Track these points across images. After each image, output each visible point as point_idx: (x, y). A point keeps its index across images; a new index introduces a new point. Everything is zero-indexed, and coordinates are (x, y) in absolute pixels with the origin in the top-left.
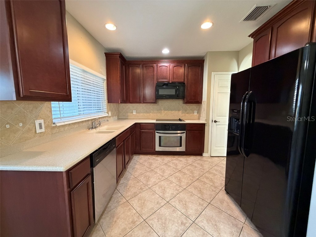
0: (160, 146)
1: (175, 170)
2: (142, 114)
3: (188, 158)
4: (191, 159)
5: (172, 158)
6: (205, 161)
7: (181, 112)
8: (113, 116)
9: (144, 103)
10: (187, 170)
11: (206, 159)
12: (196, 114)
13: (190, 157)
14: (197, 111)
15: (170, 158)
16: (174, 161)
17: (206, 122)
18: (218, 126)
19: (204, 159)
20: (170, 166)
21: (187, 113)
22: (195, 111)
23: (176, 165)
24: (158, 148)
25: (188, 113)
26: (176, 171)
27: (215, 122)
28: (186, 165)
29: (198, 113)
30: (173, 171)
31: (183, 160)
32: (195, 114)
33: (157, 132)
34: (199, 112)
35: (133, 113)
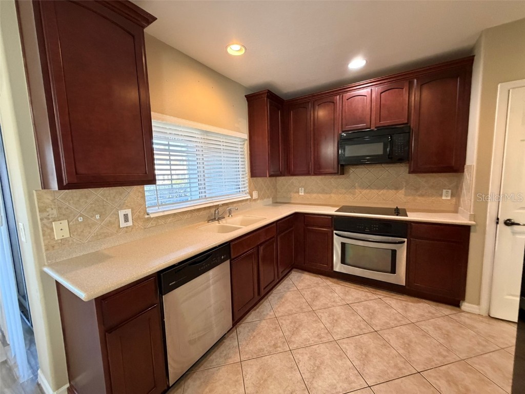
0: (343, 261)
1: (363, 327)
2: (315, 195)
3: (410, 304)
4: (420, 309)
5: (369, 294)
6: (463, 325)
7: (402, 192)
8: (261, 197)
9: (315, 174)
10: (397, 336)
11: (468, 321)
12: (449, 198)
13: (420, 302)
14: (450, 191)
15: (364, 294)
16: (371, 303)
17: (473, 223)
18: (518, 236)
19: (464, 318)
20: (355, 313)
21: (419, 196)
22: (444, 191)
23: (372, 315)
24: (338, 267)
25: (422, 195)
26: (366, 331)
27: (509, 223)
28: (399, 321)
29: (452, 195)
30: (359, 327)
31: (396, 304)
32: (444, 198)
33: (336, 234)
34: (456, 193)
35: (298, 192)
